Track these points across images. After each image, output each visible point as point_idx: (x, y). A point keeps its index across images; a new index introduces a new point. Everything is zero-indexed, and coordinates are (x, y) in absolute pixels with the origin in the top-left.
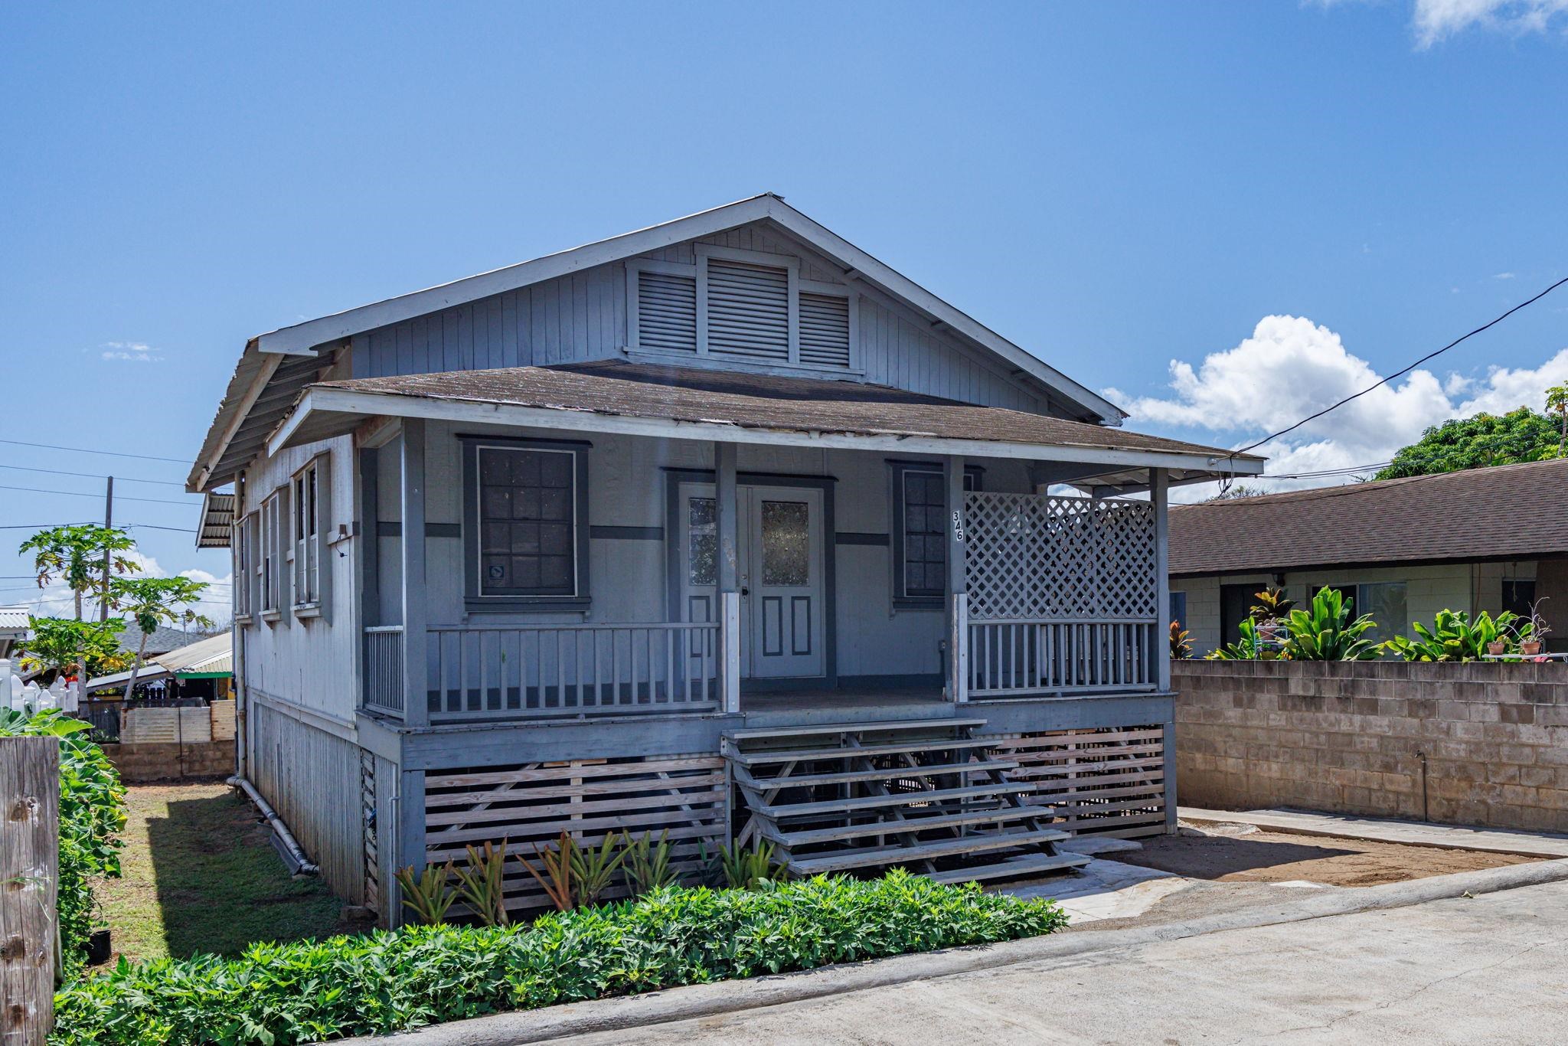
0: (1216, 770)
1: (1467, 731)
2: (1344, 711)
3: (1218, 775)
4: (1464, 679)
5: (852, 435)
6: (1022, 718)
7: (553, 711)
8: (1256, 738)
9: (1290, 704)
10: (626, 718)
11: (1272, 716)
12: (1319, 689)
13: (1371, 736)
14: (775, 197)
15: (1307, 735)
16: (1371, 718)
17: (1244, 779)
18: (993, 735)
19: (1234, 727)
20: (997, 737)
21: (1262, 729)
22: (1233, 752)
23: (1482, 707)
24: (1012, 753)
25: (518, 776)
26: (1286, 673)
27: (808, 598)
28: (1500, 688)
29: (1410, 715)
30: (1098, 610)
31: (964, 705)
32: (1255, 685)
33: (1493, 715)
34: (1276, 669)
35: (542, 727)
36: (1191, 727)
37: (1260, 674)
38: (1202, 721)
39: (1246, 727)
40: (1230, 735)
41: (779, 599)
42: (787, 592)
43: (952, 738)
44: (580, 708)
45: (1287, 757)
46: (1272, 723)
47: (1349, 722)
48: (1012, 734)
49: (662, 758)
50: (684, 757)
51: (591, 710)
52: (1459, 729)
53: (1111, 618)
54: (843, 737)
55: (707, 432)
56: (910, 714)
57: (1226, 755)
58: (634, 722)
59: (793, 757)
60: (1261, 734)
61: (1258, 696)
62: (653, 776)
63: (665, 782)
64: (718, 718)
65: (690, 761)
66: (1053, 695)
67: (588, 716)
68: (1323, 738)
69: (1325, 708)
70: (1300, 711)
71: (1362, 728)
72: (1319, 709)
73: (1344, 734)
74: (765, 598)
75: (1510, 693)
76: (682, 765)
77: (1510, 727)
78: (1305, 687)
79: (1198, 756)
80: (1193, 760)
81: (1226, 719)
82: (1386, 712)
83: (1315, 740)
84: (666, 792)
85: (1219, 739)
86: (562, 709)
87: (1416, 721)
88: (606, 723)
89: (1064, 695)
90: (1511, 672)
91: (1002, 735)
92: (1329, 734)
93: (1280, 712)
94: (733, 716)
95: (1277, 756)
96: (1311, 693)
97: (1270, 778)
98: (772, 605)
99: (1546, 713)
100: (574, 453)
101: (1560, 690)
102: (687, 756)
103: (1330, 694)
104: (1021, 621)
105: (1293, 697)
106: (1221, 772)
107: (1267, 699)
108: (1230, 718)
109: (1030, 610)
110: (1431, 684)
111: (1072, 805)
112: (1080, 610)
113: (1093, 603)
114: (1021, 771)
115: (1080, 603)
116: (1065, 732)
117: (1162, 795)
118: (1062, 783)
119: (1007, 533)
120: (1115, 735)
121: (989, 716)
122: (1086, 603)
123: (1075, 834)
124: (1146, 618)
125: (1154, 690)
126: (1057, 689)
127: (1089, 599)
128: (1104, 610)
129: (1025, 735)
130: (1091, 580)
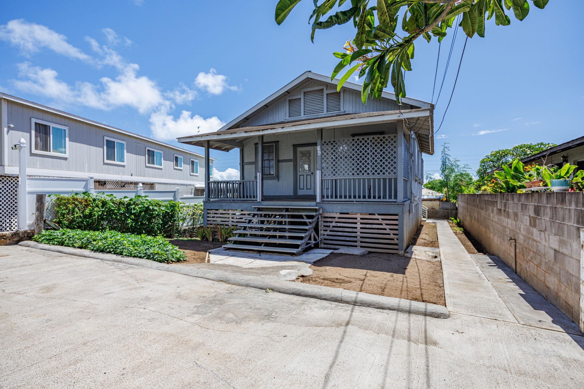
1: (523, 229)
6: (341, 208)
7: (228, 199)
11: (496, 217)
17: (493, 242)
18: (330, 212)
24: (336, 219)
28: (530, 207)
29: (514, 219)
30: (371, 174)
31: (319, 203)
33: (528, 222)
37: (494, 199)
46: (496, 220)
48: (336, 213)
53: (376, 176)
56: (303, 204)
57: (491, 232)
58: (239, 202)
66: (353, 201)
68: (502, 227)
88: (234, 202)
89: (356, 201)
90: (532, 198)
91: (333, 212)
94: (259, 202)
97: (496, 243)
100: (274, 144)
104: (341, 178)
109: (344, 174)
111: (359, 237)
112: (363, 174)
113: (368, 171)
114: (339, 225)
115: (363, 172)
116: (356, 214)
117: (397, 239)
118: (354, 230)
119: (337, 151)
120: (377, 216)
121: (327, 207)
122: (366, 171)
123: (359, 248)
124: (392, 176)
125: (396, 202)
126: (354, 200)
127: (367, 170)
128: (373, 174)
129: (341, 213)
130: (368, 164)
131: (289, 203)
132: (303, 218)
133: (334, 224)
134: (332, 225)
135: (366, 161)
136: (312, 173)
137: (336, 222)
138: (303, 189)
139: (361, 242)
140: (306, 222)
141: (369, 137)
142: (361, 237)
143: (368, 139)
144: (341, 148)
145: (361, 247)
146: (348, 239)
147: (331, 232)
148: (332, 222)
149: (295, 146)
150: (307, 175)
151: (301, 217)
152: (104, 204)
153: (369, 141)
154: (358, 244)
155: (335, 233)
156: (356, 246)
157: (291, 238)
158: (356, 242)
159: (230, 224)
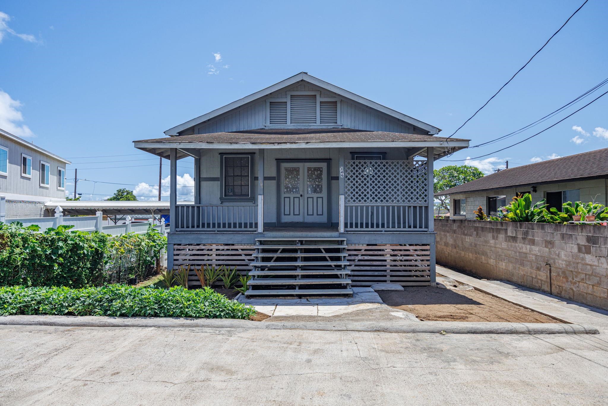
0: (488, 263)
1: (565, 255)
2: (524, 243)
3: (488, 265)
4: (564, 232)
5: (289, 143)
6: (368, 239)
7: (208, 229)
8: (498, 252)
9: (508, 239)
10: (227, 232)
11: (503, 244)
12: (516, 234)
13: (533, 255)
14: (304, 73)
15: (513, 252)
16: (533, 247)
17: (495, 268)
18: (355, 244)
19: (493, 247)
20: (357, 245)
21: (500, 248)
22: (492, 257)
23: (571, 245)
24: (363, 251)
25: (198, 247)
26: (507, 227)
27: (322, 198)
28: (578, 237)
29: (546, 247)
30: (401, 201)
31: (342, 233)
32: (498, 231)
33: (575, 250)
34: (504, 225)
35: (204, 234)
36: (481, 246)
37: (499, 227)
38: (484, 244)
39: (495, 247)
40: (491, 250)
41: (313, 198)
42: (315, 195)
43: (339, 244)
44: (216, 229)
45: (507, 260)
46: (503, 246)
47: (526, 248)
48: (363, 244)
49: (239, 245)
50: (245, 245)
51: (219, 229)
52: (563, 254)
53: (407, 204)
54: (297, 241)
55: (241, 146)
56: (322, 236)
57: (490, 258)
58: (230, 233)
59: (281, 247)
60: (500, 250)
61: (499, 235)
62: (237, 250)
63: (240, 252)
64: (255, 234)
65: (248, 246)
66: (382, 231)
67: (218, 231)
68: (518, 254)
69: (518, 242)
70: (511, 242)
71: (530, 251)
72: (516, 242)
73: (524, 253)
74: (308, 198)
75: (581, 238)
76: (245, 247)
77: (582, 255)
78: (512, 232)
79: (483, 257)
80: (482, 258)
81: (490, 244)
82: (538, 245)
83: (515, 254)
84: (241, 255)
85: (488, 251)
86: (211, 229)
87: (547, 249)
88: (222, 233)
89: (385, 231)
90: (582, 229)
91: (359, 244)
92: (519, 252)
93: (505, 242)
94: (260, 233)
95: (504, 260)
96: (514, 235)
97: (502, 269)
98: (310, 200)
99: (596, 250)
100: (250, 156)
101: (602, 239)
102: (247, 245)
103: (520, 236)
104: (368, 204)
105: (509, 236)
106: (489, 264)
107: (502, 236)
108: (492, 244)
109: (371, 201)
110: (553, 233)
111: (388, 271)
112: (393, 201)
113: (399, 198)
114: (366, 258)
115: (393, 198)
116: (386, 245)
117: (429, 271)
118: (384, 263)
119: (362, 174)
120: (408, 247)
121: (353, 238)
122: (395, 198)
123: (389, 282)
124: (422, 204)
125: (426, 231)
126: (383, 229)
127: (397, 197)
128: (404, 201)
129: (368, 245)
130: (398, 190)
131: (304, 234)
132: (322, 252)
133: (360, 257)
134: (357, 258)
135: (395, 187)
136: (301, 196)
137: (362, 255)
138: (289, 215)
139: (391, 276)
140: (325, 257)
141: (399, 161)
142: (391, 271)
143: (398, 163)
144: (368, 171)
145: (391, 281)
146: (376, 273)
147: (356, 267)
148: (357, 255)
149: (279, 161)
150: (294, 198)
151: (319, 251)
152: (25, 240)
153: (398, 166)
154: (388, 278)
155: (362, 267)
156: (385, 281)
157: (304, 277)
158: (386, 276)
159: (214, 262)
